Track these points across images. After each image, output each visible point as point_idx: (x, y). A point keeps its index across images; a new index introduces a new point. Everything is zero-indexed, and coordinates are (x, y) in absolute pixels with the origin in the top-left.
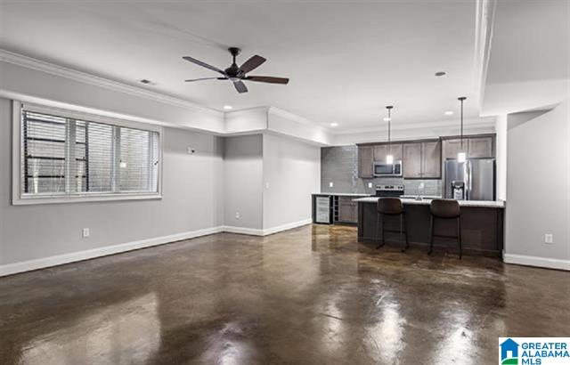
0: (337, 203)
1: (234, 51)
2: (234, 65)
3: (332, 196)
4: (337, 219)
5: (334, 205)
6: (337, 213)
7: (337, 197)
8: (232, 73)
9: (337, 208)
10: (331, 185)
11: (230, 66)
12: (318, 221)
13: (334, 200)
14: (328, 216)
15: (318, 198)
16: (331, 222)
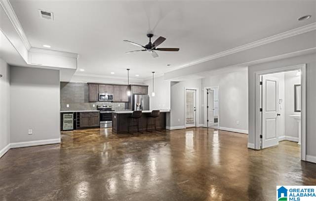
0: (79, 117)
1: (150, 36)
2: (150, 43)
3: (75, 113)
4: (78, 126)
5: (77, 118)
6: (78, 123)
7: (79, 113)
8: (149, 47)
9: (78, 120)
10: (68, 106)
11: (147, 43)
12: (64, 129)
13: (77, 116)
14: (72, 125)
15: (64, 115)
16: (75, 128)
